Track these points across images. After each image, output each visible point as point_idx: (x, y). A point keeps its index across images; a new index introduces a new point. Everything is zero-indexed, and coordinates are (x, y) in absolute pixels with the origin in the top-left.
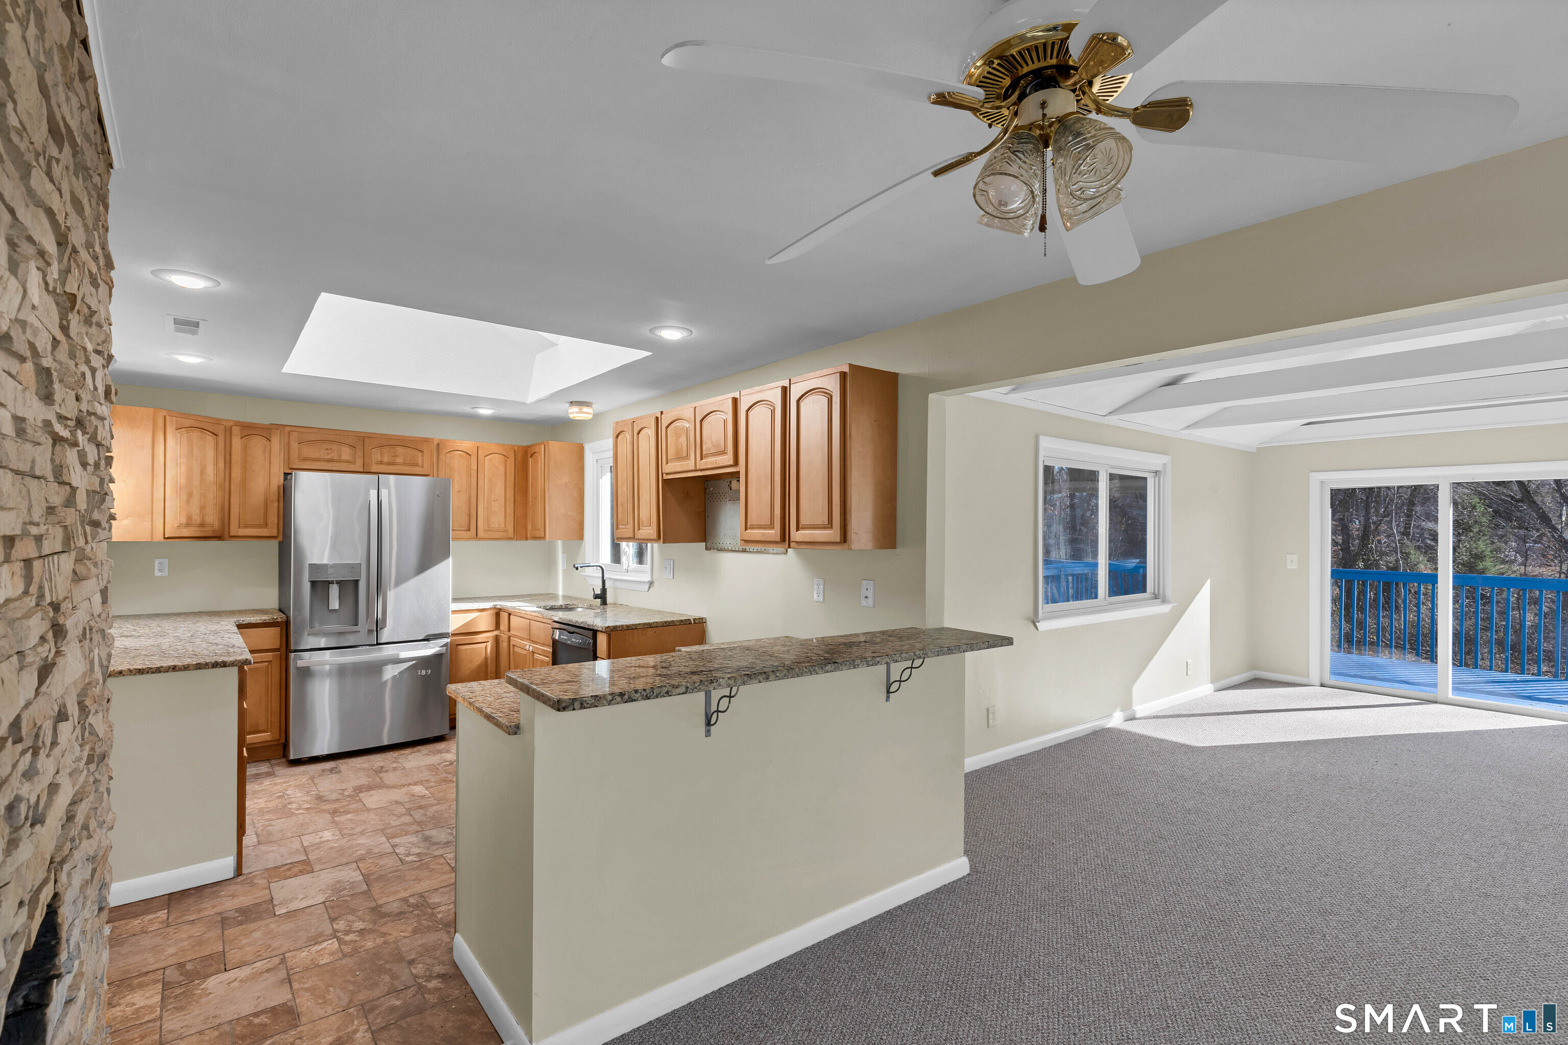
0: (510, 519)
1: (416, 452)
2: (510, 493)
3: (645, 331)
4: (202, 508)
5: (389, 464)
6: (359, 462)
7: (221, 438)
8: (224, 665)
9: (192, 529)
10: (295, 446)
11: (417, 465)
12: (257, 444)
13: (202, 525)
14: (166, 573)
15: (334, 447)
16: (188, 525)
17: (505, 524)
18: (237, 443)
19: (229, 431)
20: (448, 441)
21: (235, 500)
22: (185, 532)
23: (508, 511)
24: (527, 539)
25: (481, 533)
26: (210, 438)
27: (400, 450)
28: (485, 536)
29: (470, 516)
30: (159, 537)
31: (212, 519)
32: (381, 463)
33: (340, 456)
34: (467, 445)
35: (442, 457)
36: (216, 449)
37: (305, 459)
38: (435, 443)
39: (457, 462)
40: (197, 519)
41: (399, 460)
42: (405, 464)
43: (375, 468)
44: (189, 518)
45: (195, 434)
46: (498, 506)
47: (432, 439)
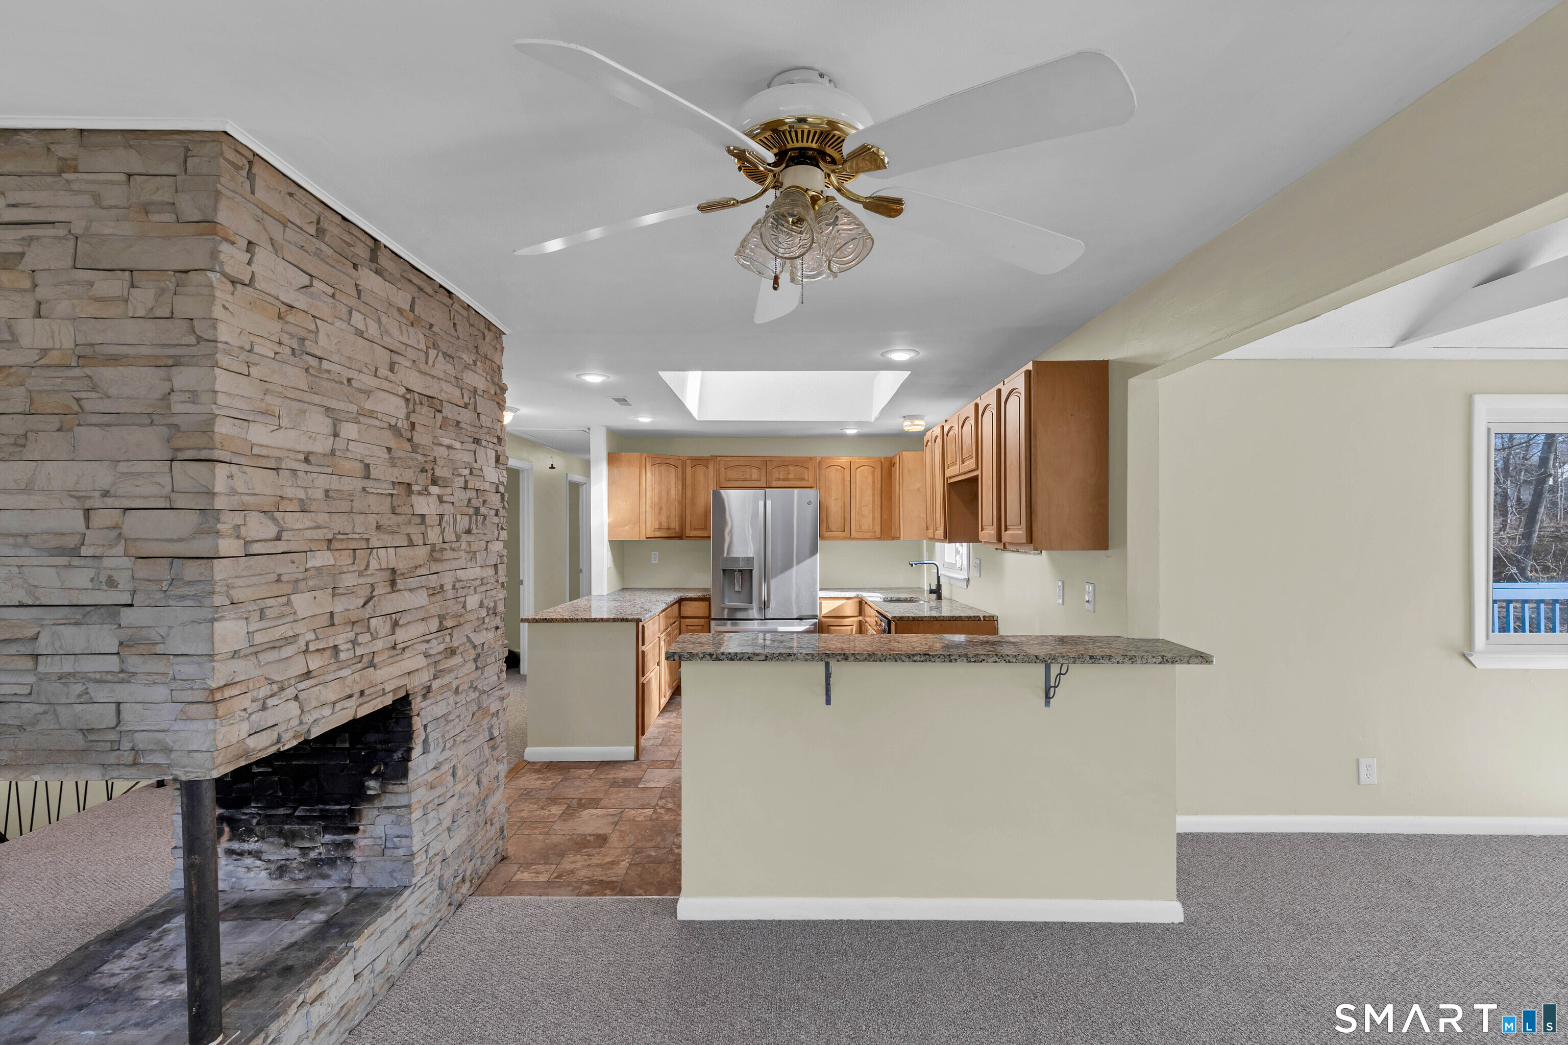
0: (878, 521)
1: (803, 469)
2: (878, 499)
4: (668, 518)
5: (784, 480)
6: (764, 479)
7: (680, 469)
8: (627, 620)
9: (663, 532)
10: (722, 471)
11: (803, 479)
12: (700, 470)
13: (668, 529)
14: (657, 562)
15: (747, 470)
16: (660, 529)
17: (874, 525)
18: (689, 471)
19: (684, 464)
20: (827, 458)
21: (688, 512)
22: (658, 534)
23: (876, 514)
24: (888, 540)
25: (854, 534)
26: (673, 470)
27: (791, 468)
28: (856, 536)
29: (844, 519)
30: (643, 538)
31: (675, 525)
32: (779, 479)
33: (751, 476)
34: (843, 460)
35: (822, 472)
36: (677, 477)
37: (729, 480)
38: (818, 461)
39: (833, 475)
40: (665, 525)
41: (791, 476)
42: (795, 479)
43: (774, 484)
44: (660, 524)
45: (664, 468)
46: (867, 511)
47: (816, 457)
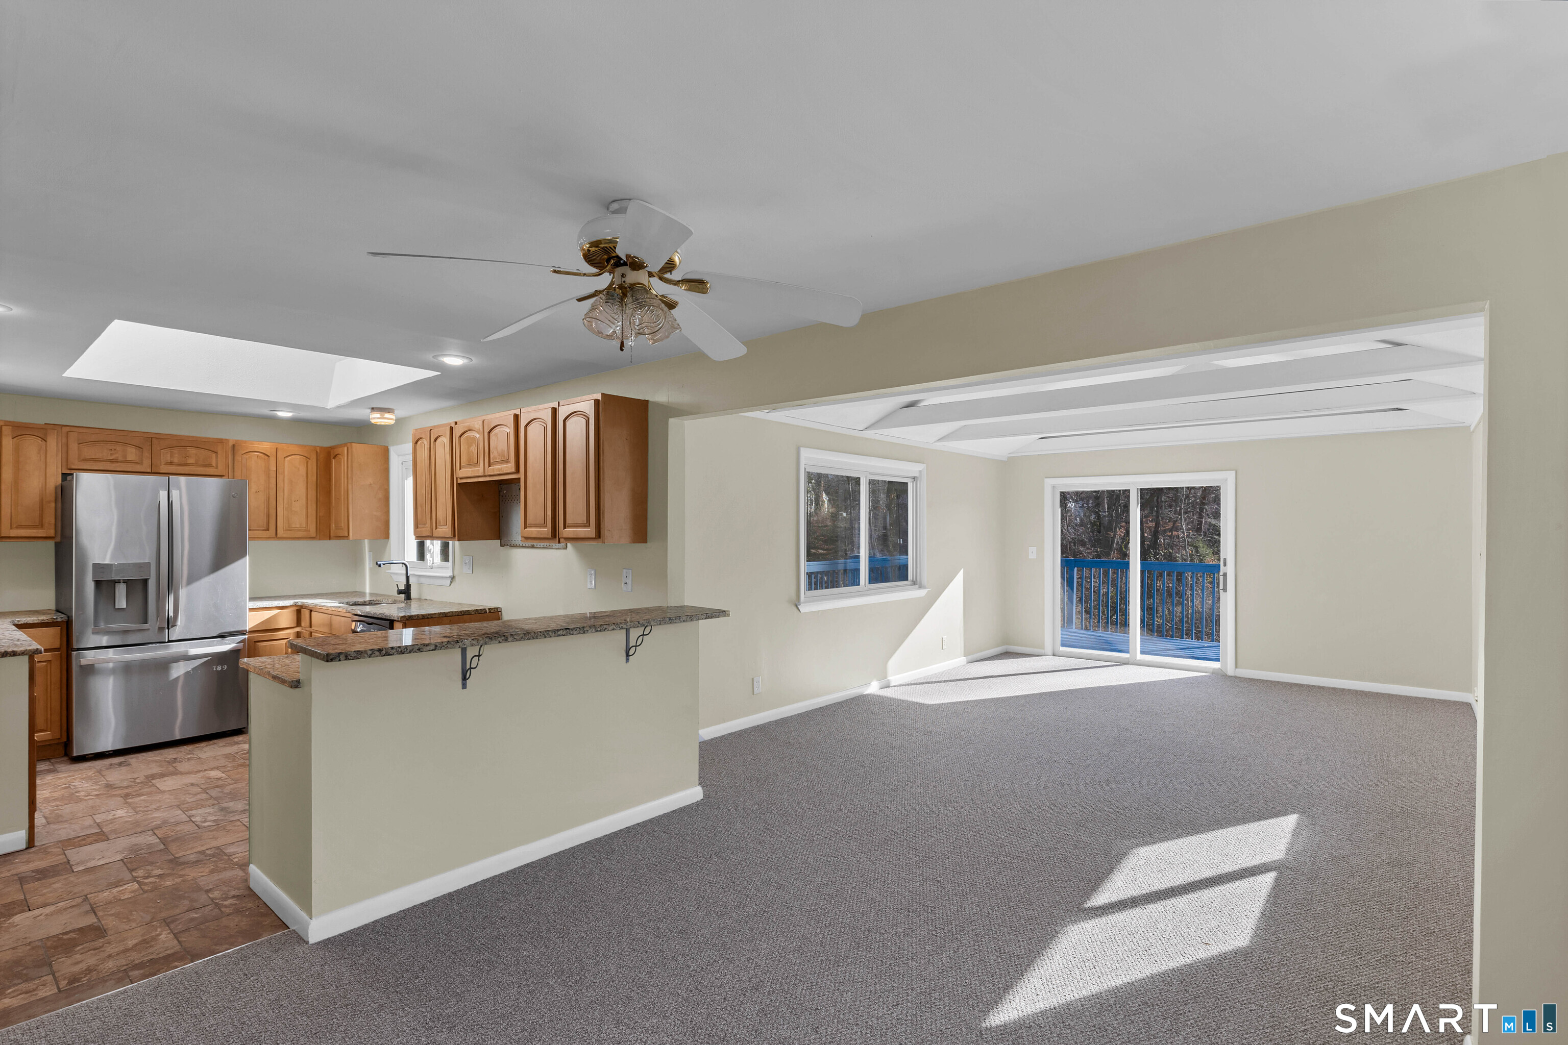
0: (312, 519)
1: (210, 453)
2: (312, 494)
3: (429, 357)
5: (179, 465)
6: (149, 462)
10: (74, 446)
11: (210, 466)
12: (30, 442)
15: (121, 448)
17: (307, 523)
18: (8, 443)
20: (245, 442)
21: (6, 501)
23: (310, 510)
24: (330, 538)
25: (281, 532)
27: (192, 451)
28: (285, 536)
29: (268, 516)
32: (171, 464)
33: (127, 456)
34: (266, 446)
35: (238, 458)
38: (231, 444)
39: (255, 464)
41: (191, 461)
42: (197, 464)
43: (164, 469)
46: (299, 506)
47: (227, 440)
